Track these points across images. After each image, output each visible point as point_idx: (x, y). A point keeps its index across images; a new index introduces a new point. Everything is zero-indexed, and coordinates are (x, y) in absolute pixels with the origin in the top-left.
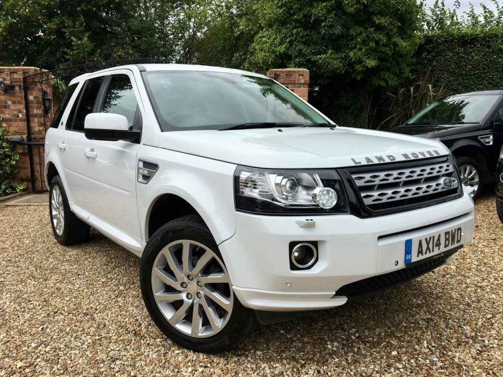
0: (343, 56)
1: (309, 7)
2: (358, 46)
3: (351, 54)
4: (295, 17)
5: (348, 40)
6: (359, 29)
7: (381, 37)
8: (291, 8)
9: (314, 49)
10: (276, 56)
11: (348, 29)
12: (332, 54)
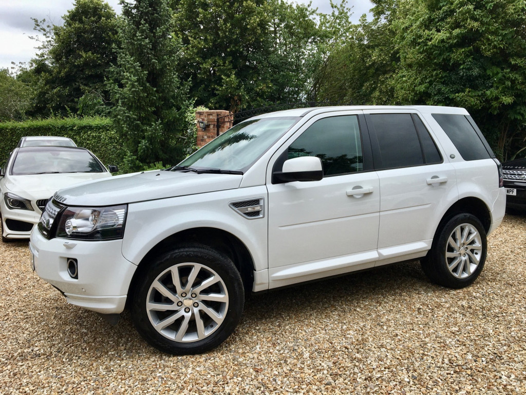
0: (480, 93)
1: (448, 52)
2: (495, 85)
3: (488, 92)
4: (435, 61)
5: (485, 79)
6: (496, 69)
7: (517, 76)
8: (432, 53)
9: (452, 88)
10: (416, 94)
11: (485, 70)
12: (469, 92)
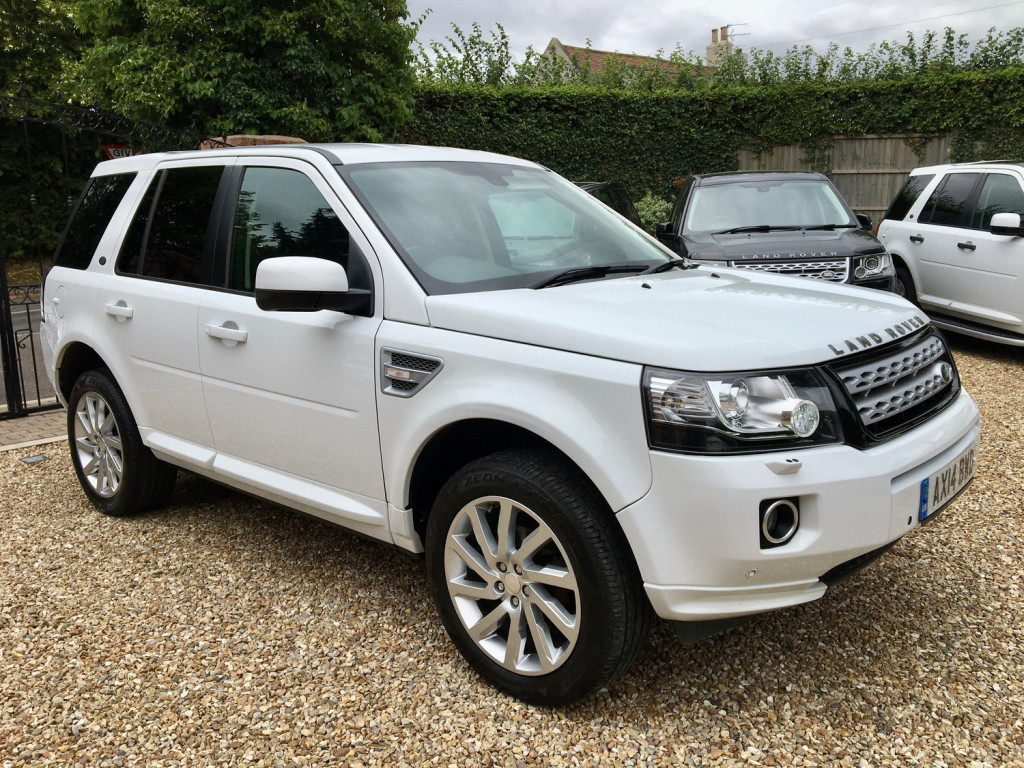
1: (255, 15)
2: (345, 101)
